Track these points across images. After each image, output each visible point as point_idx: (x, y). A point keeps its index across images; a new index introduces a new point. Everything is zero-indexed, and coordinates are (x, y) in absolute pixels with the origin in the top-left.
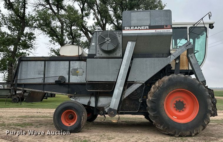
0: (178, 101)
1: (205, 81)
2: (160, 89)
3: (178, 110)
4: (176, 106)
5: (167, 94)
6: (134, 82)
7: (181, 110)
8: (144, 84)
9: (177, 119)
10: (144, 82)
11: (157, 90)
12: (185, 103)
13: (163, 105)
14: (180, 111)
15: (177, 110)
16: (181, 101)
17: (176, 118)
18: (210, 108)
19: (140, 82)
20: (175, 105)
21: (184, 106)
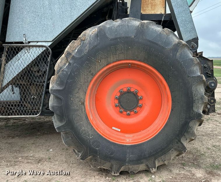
0: (125, 90)
1: (196, 40)
2: (71, 62)
3: (125, 113)
4: (119, 102)
5: (93, 75)
6: (22, 43)
7: (132, 113)
8: (47, 49)
9: (121, 132)
10: (50, 44)
11: (65, 64)
12: (141, 94)
13: (83, 104)
14: (129, 115)
15: (121, 112)
16: (132, 90)
17: (119, 130)
18: (198, 108)
19: (39, 44)
20: (117, 102)
21: (138, 103)
